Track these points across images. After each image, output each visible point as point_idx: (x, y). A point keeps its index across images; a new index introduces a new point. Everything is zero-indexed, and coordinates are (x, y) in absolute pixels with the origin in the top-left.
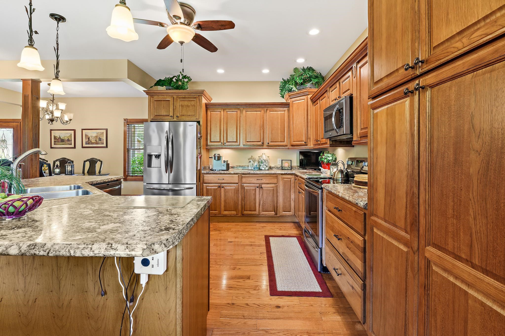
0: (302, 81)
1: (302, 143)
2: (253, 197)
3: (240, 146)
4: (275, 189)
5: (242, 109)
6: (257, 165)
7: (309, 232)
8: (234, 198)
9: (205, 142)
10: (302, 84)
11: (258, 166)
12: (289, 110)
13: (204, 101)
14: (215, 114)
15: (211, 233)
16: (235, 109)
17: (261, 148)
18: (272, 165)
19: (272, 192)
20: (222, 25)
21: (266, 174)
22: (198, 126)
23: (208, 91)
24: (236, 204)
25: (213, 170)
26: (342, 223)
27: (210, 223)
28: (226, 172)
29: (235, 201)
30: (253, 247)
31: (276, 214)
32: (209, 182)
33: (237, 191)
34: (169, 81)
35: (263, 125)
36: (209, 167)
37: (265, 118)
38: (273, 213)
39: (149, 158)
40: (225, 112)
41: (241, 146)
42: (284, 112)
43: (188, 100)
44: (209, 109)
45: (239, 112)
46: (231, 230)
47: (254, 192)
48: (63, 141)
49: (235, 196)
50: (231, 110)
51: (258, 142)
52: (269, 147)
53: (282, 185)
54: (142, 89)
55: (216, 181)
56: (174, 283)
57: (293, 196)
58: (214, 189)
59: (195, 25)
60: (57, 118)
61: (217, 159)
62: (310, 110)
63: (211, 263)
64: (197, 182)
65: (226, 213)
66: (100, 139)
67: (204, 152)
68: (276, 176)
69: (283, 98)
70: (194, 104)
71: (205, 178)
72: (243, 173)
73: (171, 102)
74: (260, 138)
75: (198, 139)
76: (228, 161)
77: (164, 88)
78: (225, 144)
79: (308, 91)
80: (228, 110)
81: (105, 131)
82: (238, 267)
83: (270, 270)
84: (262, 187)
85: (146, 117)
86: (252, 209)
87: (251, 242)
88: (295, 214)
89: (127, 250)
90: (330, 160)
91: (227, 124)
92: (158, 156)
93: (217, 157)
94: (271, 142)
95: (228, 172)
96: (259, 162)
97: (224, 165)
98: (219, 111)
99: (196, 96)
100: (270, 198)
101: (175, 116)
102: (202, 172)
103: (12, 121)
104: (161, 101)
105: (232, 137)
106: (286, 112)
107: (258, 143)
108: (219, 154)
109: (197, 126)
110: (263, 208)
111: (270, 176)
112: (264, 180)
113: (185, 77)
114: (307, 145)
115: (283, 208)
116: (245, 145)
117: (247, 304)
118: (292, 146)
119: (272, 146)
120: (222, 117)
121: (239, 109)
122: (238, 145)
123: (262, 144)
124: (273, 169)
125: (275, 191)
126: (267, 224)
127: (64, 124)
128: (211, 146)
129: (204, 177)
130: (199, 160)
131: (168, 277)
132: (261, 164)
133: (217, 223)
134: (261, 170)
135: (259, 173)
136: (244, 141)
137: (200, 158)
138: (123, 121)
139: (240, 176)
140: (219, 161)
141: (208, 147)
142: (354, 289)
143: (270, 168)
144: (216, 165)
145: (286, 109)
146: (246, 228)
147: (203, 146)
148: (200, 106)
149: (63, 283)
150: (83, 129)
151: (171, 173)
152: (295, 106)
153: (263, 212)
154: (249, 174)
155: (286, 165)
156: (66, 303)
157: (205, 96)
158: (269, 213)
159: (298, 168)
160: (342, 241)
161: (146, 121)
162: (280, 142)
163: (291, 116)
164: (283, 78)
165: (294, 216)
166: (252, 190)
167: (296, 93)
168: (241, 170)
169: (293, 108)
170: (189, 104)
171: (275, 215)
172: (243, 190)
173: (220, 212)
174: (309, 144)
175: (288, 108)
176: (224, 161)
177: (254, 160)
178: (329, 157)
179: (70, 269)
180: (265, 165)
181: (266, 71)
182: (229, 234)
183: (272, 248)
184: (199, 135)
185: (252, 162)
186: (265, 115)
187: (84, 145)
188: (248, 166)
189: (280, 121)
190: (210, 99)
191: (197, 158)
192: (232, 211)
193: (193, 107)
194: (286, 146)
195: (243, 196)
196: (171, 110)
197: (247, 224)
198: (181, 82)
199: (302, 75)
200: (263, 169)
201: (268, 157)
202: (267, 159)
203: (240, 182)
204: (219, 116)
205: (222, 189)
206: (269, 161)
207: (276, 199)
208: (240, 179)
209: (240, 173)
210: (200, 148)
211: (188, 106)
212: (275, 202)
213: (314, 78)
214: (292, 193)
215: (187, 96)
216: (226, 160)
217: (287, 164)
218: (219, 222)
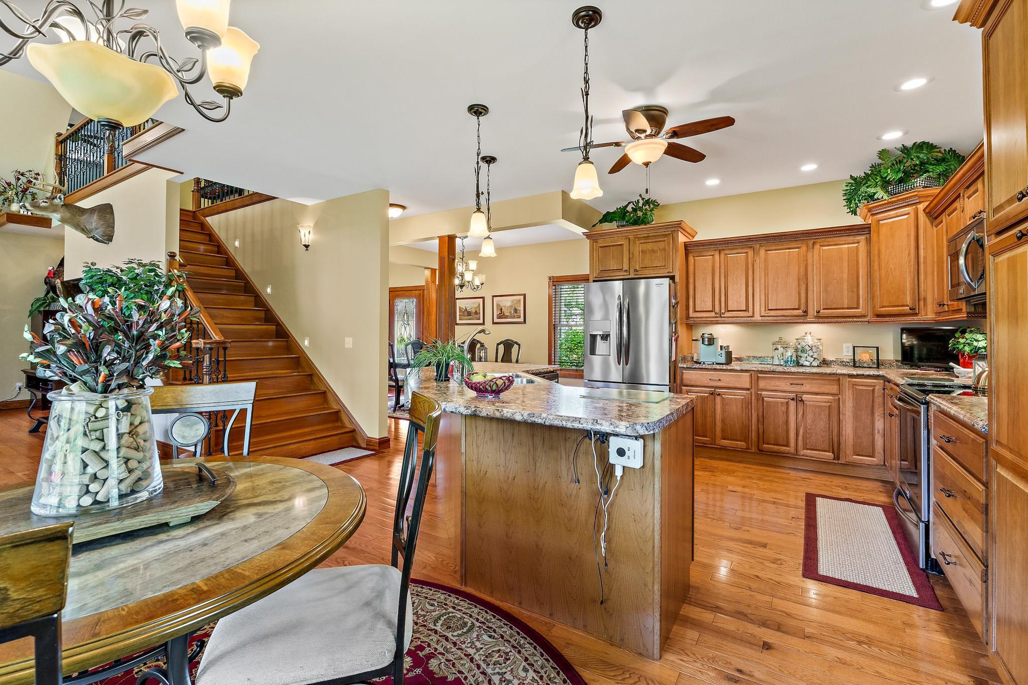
0: (900, 175)
1: (904, 310)
2: (781, 419)
3: (753, 319)
4: (834, 405)
5: (758, 246)
6: (791, 356)
7: (906, 494)
8: (742, 416)
9: (684, 312)
10: (901, 181)
11: (794, 358)
12: (869, 241)
13: (682, 239)
14: (703, 262)
15: (696, 473)
16: (743, 248)
17: (802, 321)
18: (830, 358)
19: (827, 412)
20: (713, 125)
21: (813, 373)
22: (673, 285)
23: (689, 221)
24: (746, 428)
25: (700, 363)
26: (957, 466)
27: (695, 459)
28: (724, 367)
29: (743, 423)
30: (777, 506)
31: (837, 457)
32: (693, 383)
33: (747, 404)
34: (621, 214)
35: (806, 275)
36: (693, 358)
37: (810, 261)
38: (830, 454)
39: (592, 340)
40: (722, 255)
41: (757, 318)
42: (856, 245)
43: (654, 240)
44: (691, 252)
45: (751, 253)
46: (735, 474)
47: (784, 409)
48: (469, 314)
49: (743, 412)
50: (736, 251)
51: (793, 309)
52: (820, 319)
53: (851, 397)
54: (580, 230)
55: (706, 382)
56: (652, 483)
57: (879, 424)
58: (702, 397)
59: (667, 134)
60: (468, 282)
61: (706, 343)
62: (925, 237)
63: (695, 513)
64: (670, 382)
65: (725, 442)
66: (516, 310)
67: (682, 331)
68: (837, 378)
69: (856, 214)
70: (664, 246)
71: (685, 376)
72: (760, 369)
73: (625, 248)
74: (800, 300)
75: (672, 308)
76: (728, 346)
77: (614, 224)
78: (722, 316)
79: (917, 195)
80: (727, 252)
81: (522, 298)
82: (744, 528)
83: (807, 545)
84: (802, 400)
85: (585, 270)
86: (781, 442)
87: (776, 498)
88: (886, 463)
89: (612, 426)
90: (980, 348)
91: (726, 277)
92: (605, 337)
93: (706, 339)
94: (824, 309)
95: (729, 367)
96: (796, 350)
97: (721, 355)
98: (711, 254)
99: (667, 233)
100: (822, 424)
101: (632, 271)
102: (680, 365)
103: (414, 289)
104: (610, 246)
105: (737, 300)
106: (862, 246)
107: (795, 311)
108: (711, 334)
109: (670, 285)
110: (806, 444)
111: (822, 379)
112: (808, 386)
113: (648, 202)
114: (916, 314)
115: (854, 445)
116: (765, 316)
117: (758, 577)
118: (878, 316)
119: (827, 317)
120: (717, 265)
121: (751, 247)
122: (749, 317)
123: (802, 314)
124: (833, 366)
125: (834, 412)
126: (815, 475)
127: (475, 290)
128: (695, 319)
129: (682, 375)
130: (674, 344)
131: (644, 475)
132: (802, 355)
133: (707, 460)
134: (802, 366)
135: (796, 371)
136: (763, 309)
137: (676, 340)
138: (547, 280)
139: (753, 375)
140: (712, 346)
141: (691, 321)
142: (972, 585)
143: (825, 363)
144: (704, 354)
145: (862, 238)
146: (766, 476)
147: (681, 319)
148: (674, 250)
149: (538, 465)
150: (493, 296)
151: (627, 365)
152: (884, 231)
153: (805, 451)
154: (773, 372)
155: (865, 356)
156: (541, 486)
157: (684, 230)
158: (819, 454)
159: (897, 365)
160: (956, 500)
161: (585, 279)
162: (848, 308)
163: (875, 252)
164: (851, 176)
165: (883, 467)
166: (780, 404)
167: (886, 202)
168: (756, 366)
169: (879, 235)
170: (656, 248)
171: (834, 459)
172: (761, 402)
173: (714, 439)
174: (923, 313)
175: (868, 236)
176: (721, 347)
177: (785, 346)
178: (977, 341)
179: (545, 452)
180: (812, 357)
181: (809, 167)
182: (730, 479)
183: (818, 514)
184: (673, 301)
185: (781, 350)
186: (810, 255)
187: (496, 320)
188: (773, 358)
189: (845, 264)
190: (693, 234)
191: (671, 340)
192: (737, 441)
193: (663, 252)
194: (864, 316)
195: (761, 414)
196: (626, 260)
197: (769, 469)
198: (642, 211)
199: (900, 162)
200: (808, 364)
201: (819, 339)
202: (816, 344)
203: (753, 388)
204: (710, 263)
205: (718, 399)
206: (821, 348)
207: (836, 425)
208: (753, 382)
209: (755, 371)
210: (676, 323)
211: (653, 251)
212: (835, 432)
213: (934, 165)
214: (877, 418)
215: (651, 234)
216: (725, 345)
217: (867, 355)
218: (711, 458)
